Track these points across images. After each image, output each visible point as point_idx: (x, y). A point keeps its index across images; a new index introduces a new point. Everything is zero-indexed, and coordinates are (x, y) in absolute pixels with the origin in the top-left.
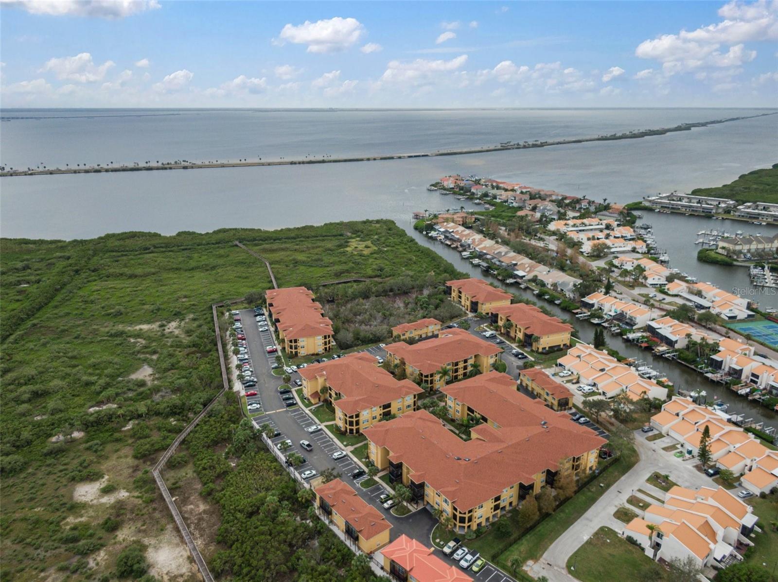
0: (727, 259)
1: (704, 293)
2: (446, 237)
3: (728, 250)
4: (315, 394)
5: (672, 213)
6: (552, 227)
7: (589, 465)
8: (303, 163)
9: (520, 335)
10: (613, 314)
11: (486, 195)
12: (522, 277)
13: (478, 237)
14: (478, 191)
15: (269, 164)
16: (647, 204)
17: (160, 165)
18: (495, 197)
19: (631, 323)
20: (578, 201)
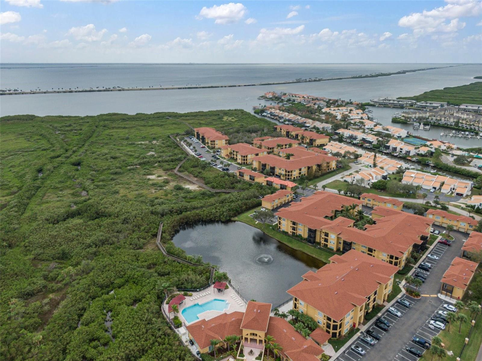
0: (405, 121)
1: (389, 130)
2: (271, 115)
3: (405, 117)
4: (227, 155)
5: (384, 107)
6: (323, 110)
7: (333, 167)
8: (186, 88)
9: (308, 141)
10: (348, 136)
11: (289, 100)
12: (308, 127)
13: (287, 114)
14: (285, 98)
15: (166, 89)
16: (372, 103)
17: (105, 89)
18: (294, 101)
19: (355, 138)
20: (337, 101)
